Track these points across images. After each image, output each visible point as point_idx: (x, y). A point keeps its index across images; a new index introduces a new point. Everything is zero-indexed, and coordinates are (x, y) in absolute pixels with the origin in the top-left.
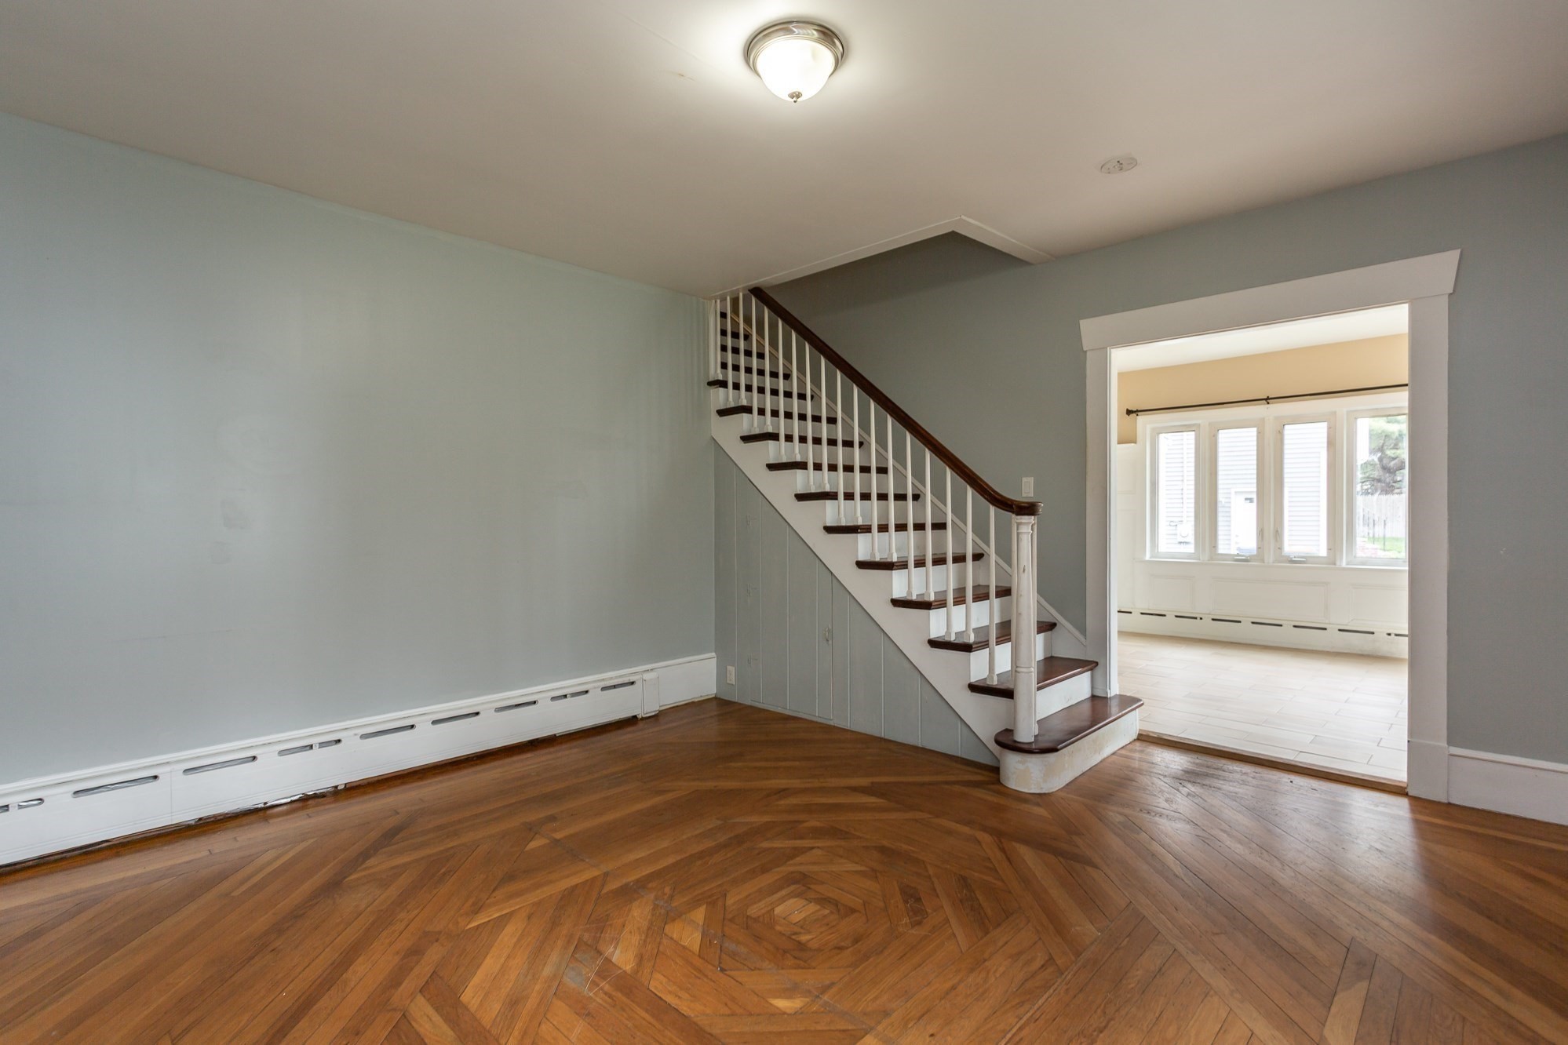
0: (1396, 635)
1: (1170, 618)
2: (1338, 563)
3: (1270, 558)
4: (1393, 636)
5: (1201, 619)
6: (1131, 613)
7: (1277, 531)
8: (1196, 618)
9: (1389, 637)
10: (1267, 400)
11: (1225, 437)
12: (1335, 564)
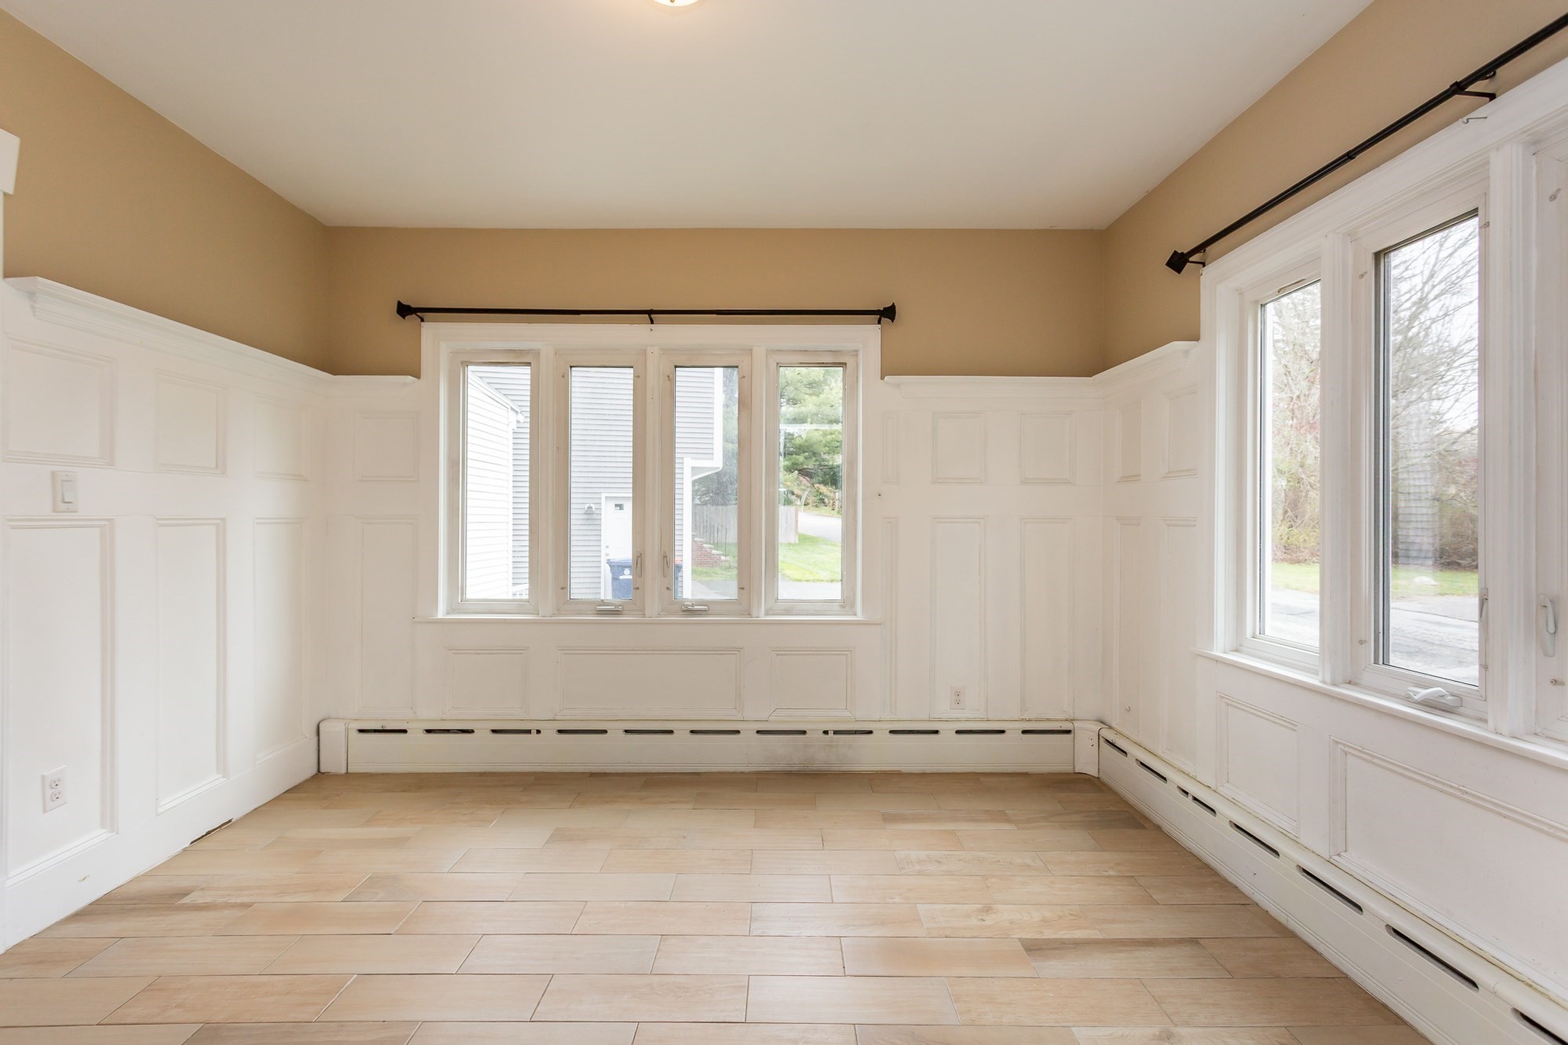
0: (836, 732)
1: (482, 735)
2: (754, 613)
3: (653, 607)
4: (831, 734)
5: (538, 732)
6: (405, 731)
7: (665, 557)
8: (529, 732)
9: (826, 736)
10: (651, 314)
11: (582, 381)
12: (749, 614)
